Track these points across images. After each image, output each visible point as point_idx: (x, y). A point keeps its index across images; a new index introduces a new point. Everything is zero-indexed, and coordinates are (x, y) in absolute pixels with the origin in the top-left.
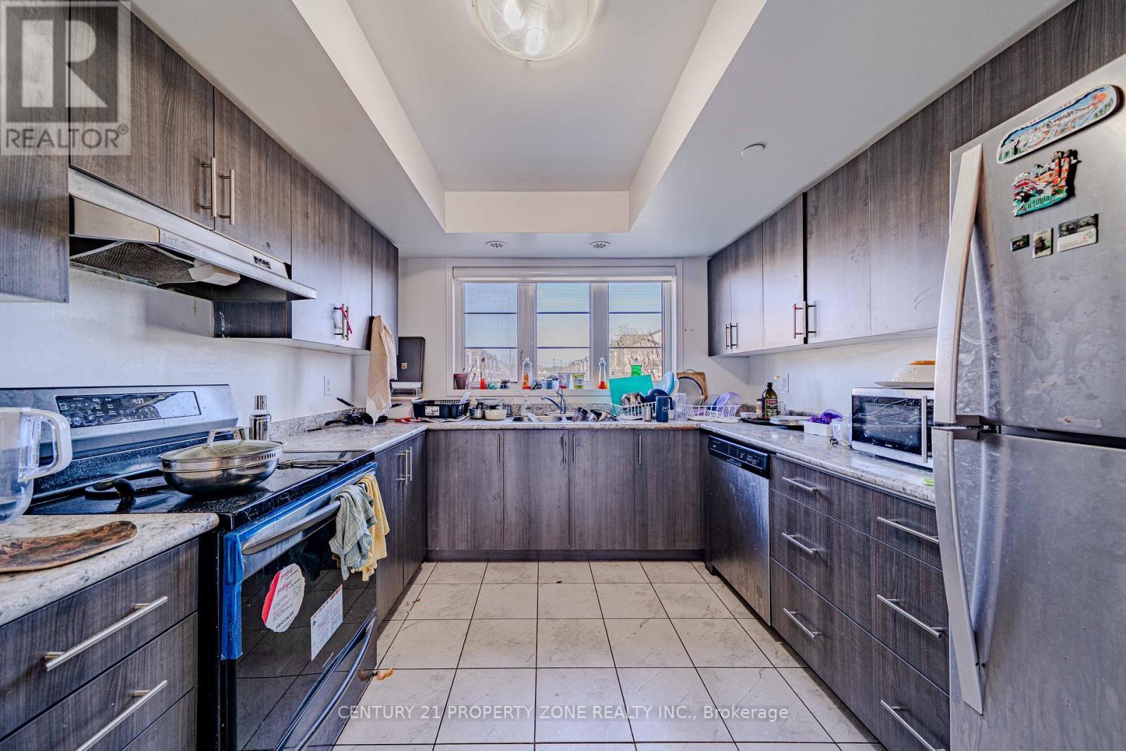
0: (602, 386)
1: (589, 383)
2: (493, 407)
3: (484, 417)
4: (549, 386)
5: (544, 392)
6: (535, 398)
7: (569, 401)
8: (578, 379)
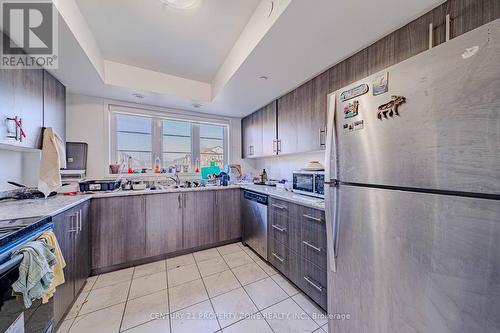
0: (197, 171)
1: (191, 170)
2: (137, 183)
3: (132, 189)
4: (170, 171)
5: (167, 174)
6: (163, 177)
7: (181, 178)
8: (186, 168)
